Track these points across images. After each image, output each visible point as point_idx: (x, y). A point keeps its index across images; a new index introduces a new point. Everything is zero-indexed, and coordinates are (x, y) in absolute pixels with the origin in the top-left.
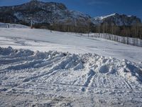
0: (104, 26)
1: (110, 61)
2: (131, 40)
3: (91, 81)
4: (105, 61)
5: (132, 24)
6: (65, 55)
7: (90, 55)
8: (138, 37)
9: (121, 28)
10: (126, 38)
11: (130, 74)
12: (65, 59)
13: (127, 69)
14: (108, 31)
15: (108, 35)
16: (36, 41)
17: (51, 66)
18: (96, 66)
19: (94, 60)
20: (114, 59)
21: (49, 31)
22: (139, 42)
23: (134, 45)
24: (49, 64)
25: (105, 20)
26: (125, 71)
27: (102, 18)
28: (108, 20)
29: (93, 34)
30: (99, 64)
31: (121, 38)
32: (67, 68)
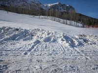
0: (50, 11)
1: (53, 34)
2: (68, 22)
3: (35, 47)
4: (49, 34)
6: (17, 30)
7: (39, 30)
8: (73, 20)
9: (62, 13)
10: (65, 20)
11: (65, 42)
12: (17, 33)
13: (64, 39)
14: (53, 15)
15: (53, 18)
17: (2, 38)
18: (41, 38)
19: (41, 33)
20: (56, 33)
22: (73, 23)
23: (70, 25)
25: (52, 7)
26: (62, 40)
27: (49, 5)
29: (43, 17)
30: (45, 36)
31: (62, 20)
32: (18, 40)
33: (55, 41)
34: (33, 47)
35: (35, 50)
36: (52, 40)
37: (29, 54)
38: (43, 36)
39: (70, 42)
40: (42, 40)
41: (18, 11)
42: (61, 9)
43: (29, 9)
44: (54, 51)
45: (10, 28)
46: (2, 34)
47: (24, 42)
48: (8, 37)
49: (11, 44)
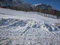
0: (36, 8)
1: (38, 23)
2: (48, 15)
3: (27, 31)
4: (35, 23)
5: (48, 8)
6: (17, 20)
7: (29, 20)
8: (51, 14)
9: (44, 10)
10: (46, 14)
11: (46, 28)
13: (45, 26)
14: (38, 11)
16: (3, 14)
17: (8, 25)
18: (31, 25)
20: (40, 22)
21: (10, 10)
22: (51, 16)
23: (49, 17)
24: (8, 24)
25: (37, 6)
26: (44, 27)
27: (36, 5)
28: (38, 6)
29: (32, 12)
30: (33, 24)
31: (43, 14)
32: (17, 26)
33: (39, 27)
34: (26, 31)
35: (27, 33)
36: (37, 27)
37: (24, 35)
38: (32, 24)
39: (49, 28)
40: (31, 26)
41: (17, 9)
42: (43, 7)
43: (24, 8)
44: (39, 33)
45: (13, 19)
46: (9, 22)
47: (21, 27)
48: (12, 24)
49: (13, 28)
